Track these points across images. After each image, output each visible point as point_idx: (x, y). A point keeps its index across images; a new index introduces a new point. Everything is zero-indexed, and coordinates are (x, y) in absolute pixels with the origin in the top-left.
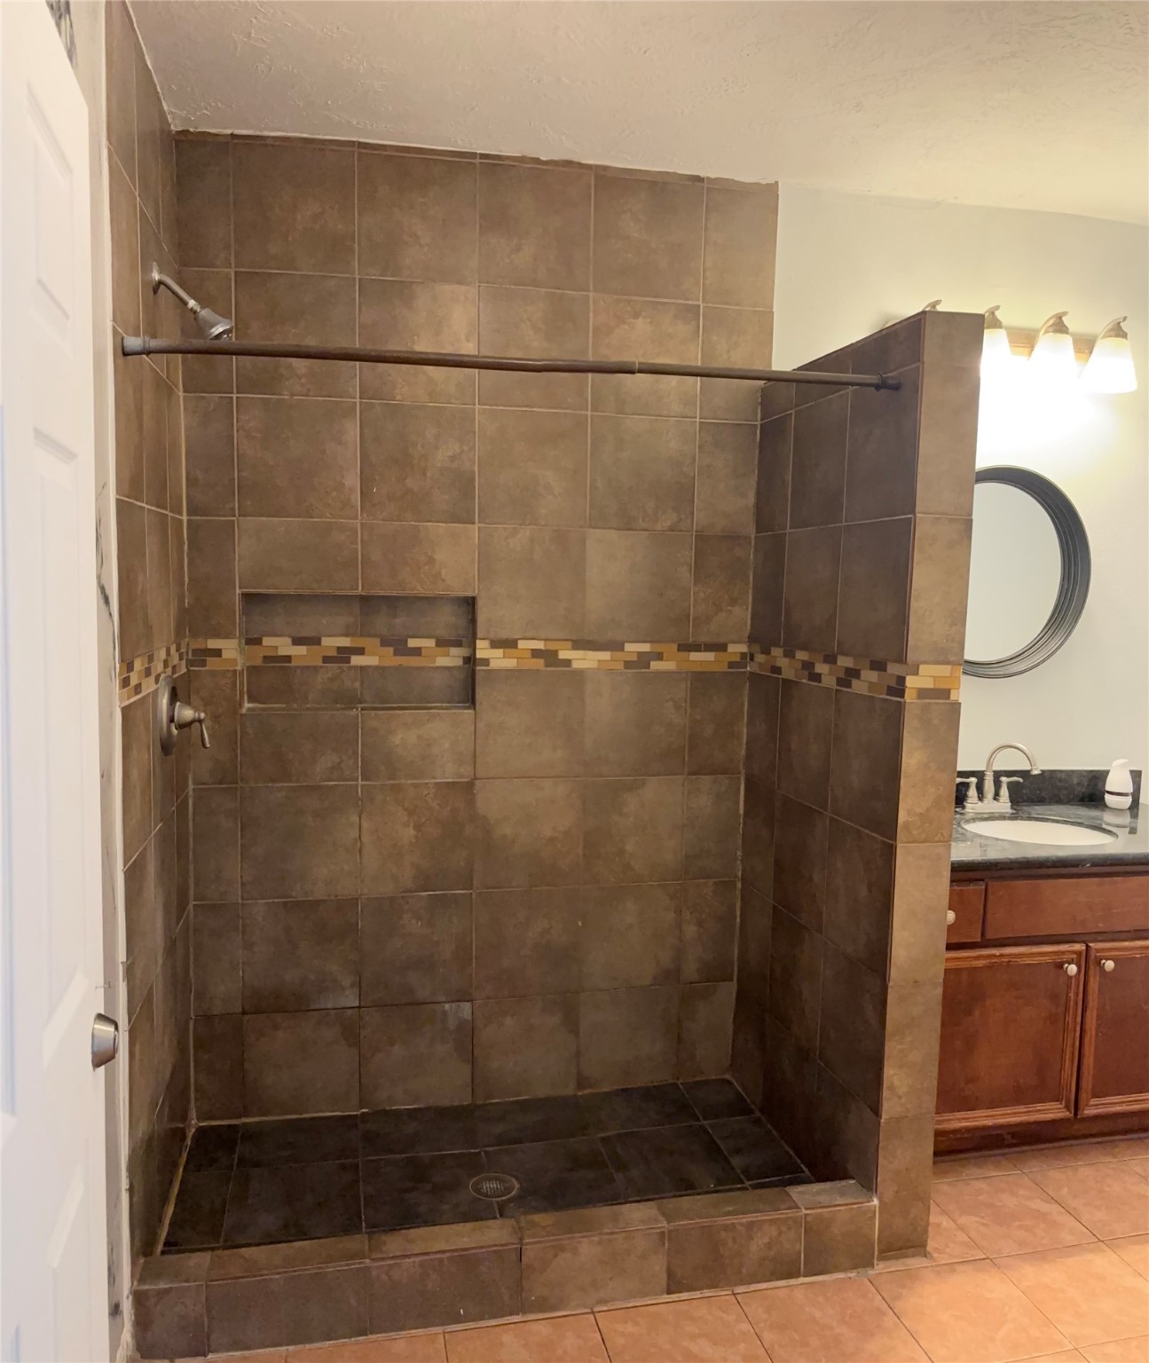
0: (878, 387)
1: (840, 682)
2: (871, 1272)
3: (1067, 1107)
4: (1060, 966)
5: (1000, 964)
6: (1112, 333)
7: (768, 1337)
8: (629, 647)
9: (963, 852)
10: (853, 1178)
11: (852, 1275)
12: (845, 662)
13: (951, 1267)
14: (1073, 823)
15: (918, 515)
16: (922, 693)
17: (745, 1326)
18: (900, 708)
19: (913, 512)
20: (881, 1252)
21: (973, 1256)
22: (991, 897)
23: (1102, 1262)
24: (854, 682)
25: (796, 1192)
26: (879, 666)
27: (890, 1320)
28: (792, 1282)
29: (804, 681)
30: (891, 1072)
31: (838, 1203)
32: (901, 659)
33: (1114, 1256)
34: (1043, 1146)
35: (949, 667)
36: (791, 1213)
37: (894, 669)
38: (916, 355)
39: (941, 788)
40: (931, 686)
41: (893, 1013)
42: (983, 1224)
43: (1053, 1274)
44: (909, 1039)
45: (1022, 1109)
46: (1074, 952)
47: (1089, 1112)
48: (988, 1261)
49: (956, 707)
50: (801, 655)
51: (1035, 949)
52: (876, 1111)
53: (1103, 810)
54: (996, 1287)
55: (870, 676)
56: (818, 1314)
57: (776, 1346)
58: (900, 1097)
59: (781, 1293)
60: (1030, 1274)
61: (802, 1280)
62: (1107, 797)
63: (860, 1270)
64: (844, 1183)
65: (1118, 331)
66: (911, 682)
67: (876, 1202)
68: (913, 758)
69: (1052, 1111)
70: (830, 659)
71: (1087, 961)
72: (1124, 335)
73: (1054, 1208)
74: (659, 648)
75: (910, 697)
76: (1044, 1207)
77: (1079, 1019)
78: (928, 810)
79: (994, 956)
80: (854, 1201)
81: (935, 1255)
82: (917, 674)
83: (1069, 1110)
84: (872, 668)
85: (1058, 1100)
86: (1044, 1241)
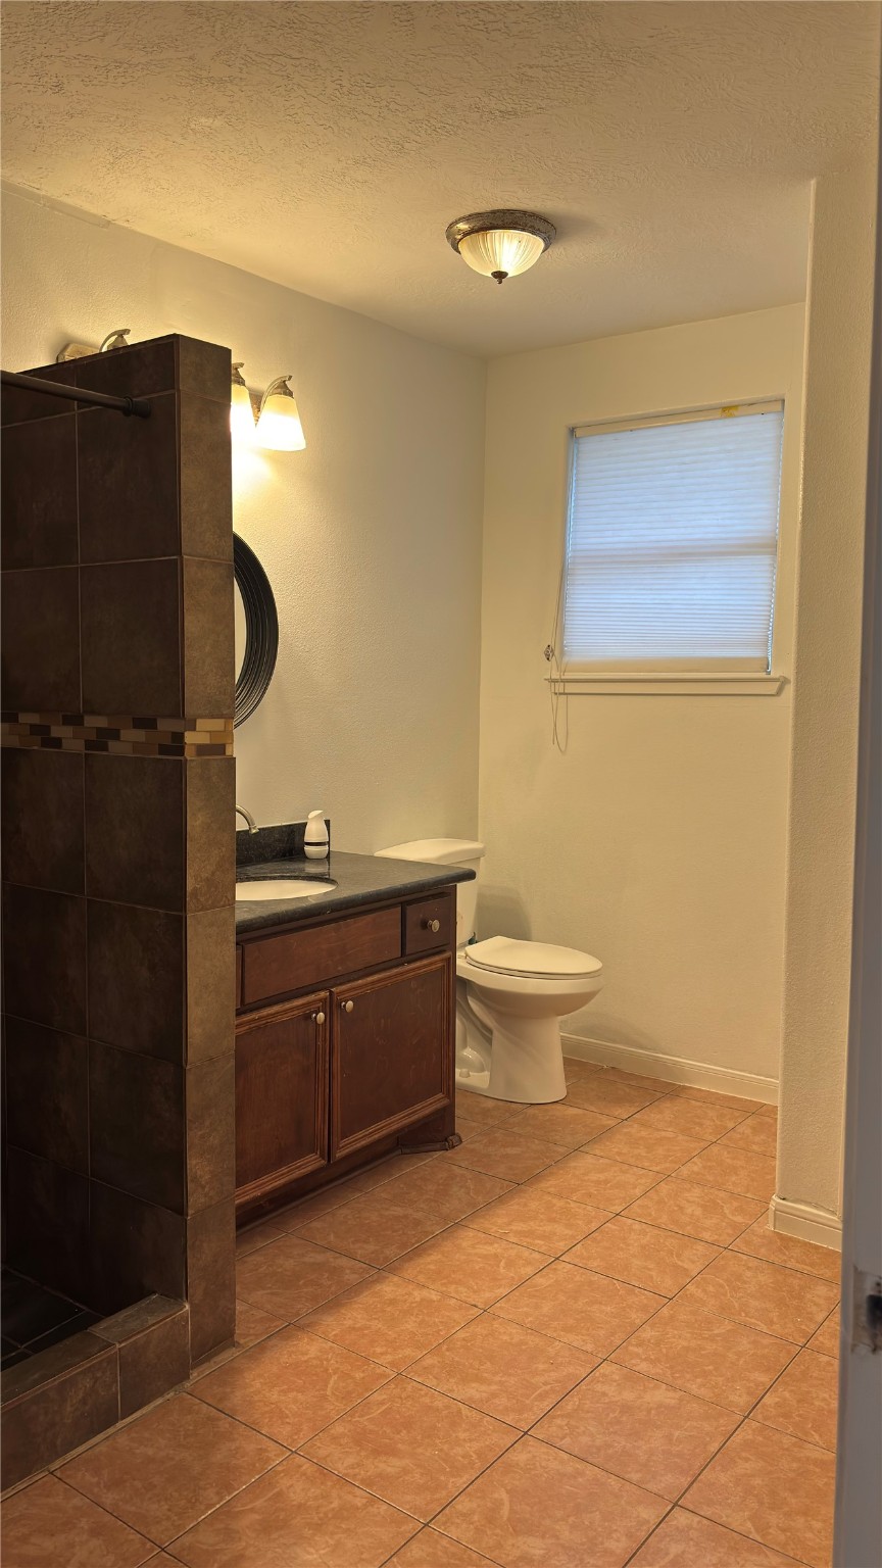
0: (127, 412)
1: (89, 745)
2: (187, 1385)
3: (322, 1156)
4: (307, 1017)
5: (259, 1028)
6: (276, 391)
7: (109, 1498)
9: (241, 915)
10: (154, 1293)
11: (170, 1395)
12: (101, 722)
13: (261, 1347)
14: (289, 878)
15: (185, 557)
16: (202, 750)
17: (77, 1501)
18: (180, 769)
19: (179, 553)
20: (194, 1359)
21: (276, 1327)
22: (247, 960)
23: (389, 1288)
24: (112, 744)
25: (103, 1329)
26: (142, 723)
27: (224, 1424)
28: (111, 1430)
29: (35, 748)
30: (194, 1162)
31: (150, 1323)
32: (178, 711)
33: (396, 1279)
34: (297, 1202)
35: (222, 721)
36: (103, 1355)
37: (166, 726)
38: (170, 379)
39: (224, 849)
40: (208, 742)
41: (193, 1097)
42: (272, 1294)
43: (354, 1316)
44: (207, 1123)
45: (284, 1170)
46: (320, 1000)
47: (339, 1154)
48: (292, 1327)
49: (231, 762)
50: (28, 718)
51: (288, 1005)
52: (180, 1210)
53: (304, 862)
54: (309, 1348)
55: (132, 735)
56: (150, 1452)
57: (121, 1503)
58: (203, 1187)
59: (103, 1448)
60: (332, 1324)
61: (120, 1424)
62: (307, 848)
63: (177, 1387)
64: (143, 1303)
65: (284, 389)
66: (190, 738)
67: (187, 1307)
68: (197, 821)
69: (310, 1163)
70: (74, 720)
71: (332, 1006)
72: (290, 394)
73: (329, 1254)
75: (189, 754)
76: (320, 1258)
77: (327, 1066)
78: (213, 874)
79: (254, 1020)
80: (165, 1315)
81: (242, 1341)
82: (194, 729)
83: (323, 1159)
84: (136, 726)
85: (313, 1151)
86: (333, 1289)
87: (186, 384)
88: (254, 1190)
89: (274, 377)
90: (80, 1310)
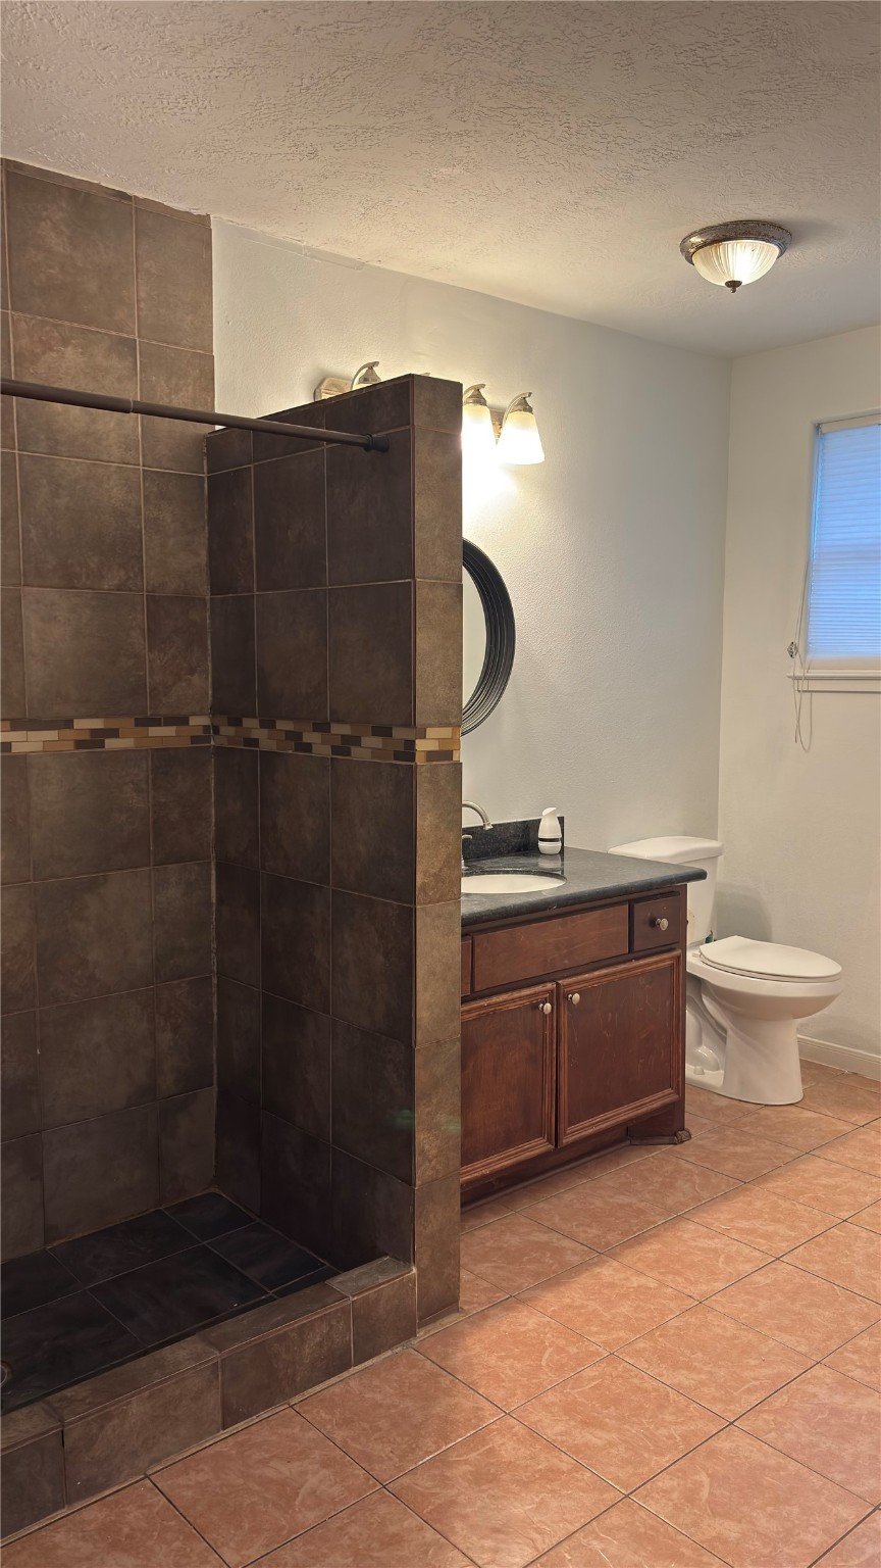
0: (367, 448)
1: (335, 750)
2: (415, 1342)
3: (549, 1141)
4: (535, 1007)
5: (488, 1014)
6: (519, 407)
7: (339, 1435)
8: (79, 724)
9: (466, 909)
10: (386, 1255)
11: (398, 1349)
12: (344, 729)
13: (483, 1316)
14: (522, 872)
15: (418, 580)
16: (431, 756)
17: (312, 1434)
18: (411, 772)
19: (413, 577)
20: (420, 1319)
21: (499, 1298)
22: (477, 950)
23: (608, 1272)
24: (355, 750)
25: (337, 1282)
26: (383, 731)
27: (446, 1381)
28: (345, 1374)
29: (290, 752)
30: (422, 1137)
31: (380, 1281)
32: (410, 722)
33: (615, 1264)
34: (526, 1183)
35: (450, 729)
36: (338, 1305)
37: (399, 734)
38: (405, 418)
39: (450, 847)
40: (437, 749)
41: (421, 1076)
42: (498, 1267)
43: (573, 1294)
44: (434, 1101)
45: (512, 1151)
46: (547, 991)
47: (566, 1140)
48: (514, 1300)
49: (458, 768)
50: (284, 725)
51: (516, 995)
52: (409, 1180)
53: (539, 857)
54: (527, 1320)
55: (372, 742)
56: (379, 1397)
57: (350, 1441)
58: (430, 1161)
59: (337, 1389)
60: (551, 1300)
61: (353, 1370)
62: (541, 844)
63: (404, 1343)
64: (379, 1262)
65: (524, 406)
66: (421, 746)
67: (415, 1270)
68: (425, 821)
69: (538, 1147)
70: (322, 727)
71: (559, 998)
72: (530, 410)
73: (555, 1235)
74: (113, 724)
75: (420, 760)
76: (544, 1238)
77: (555, 1055)
78: (440, 871)
79: (483, 1007)
80: (395, 1276)
81: (466, 1308)
82: (425, 737)
83: (550, 1143)
84: (374, 735)
85: (541, 1135)
86: (554, 1267)
87: (420, 419)
88: (482, 1168)
89: (517, 393)
90: (323, 1265)
